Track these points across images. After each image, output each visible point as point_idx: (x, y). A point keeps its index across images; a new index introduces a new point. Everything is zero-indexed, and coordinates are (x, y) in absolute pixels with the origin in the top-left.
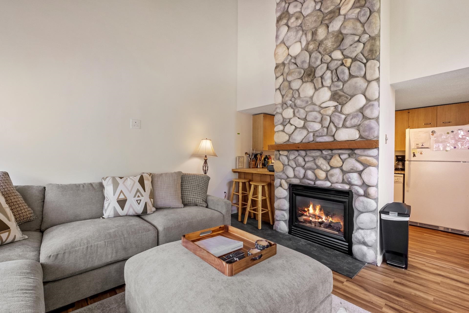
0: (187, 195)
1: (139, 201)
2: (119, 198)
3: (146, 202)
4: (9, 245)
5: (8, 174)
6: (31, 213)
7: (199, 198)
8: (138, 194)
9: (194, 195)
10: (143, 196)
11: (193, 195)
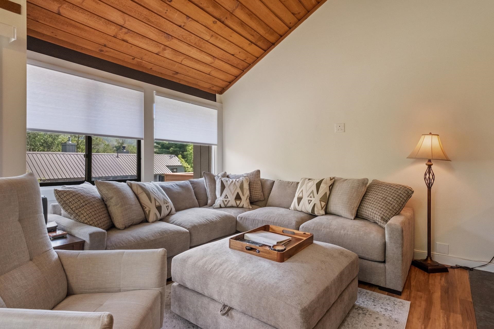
0: (367, 207)
1: (310, 201)
2: (299, 196)
3: (315, 204)
4: (240, 208)
5: (260, 171)
6: (262, 196)
7: (377, 215)
8: (312, 195)
9: (374, 208)
10: (314, 198)
11: (372, 209)
